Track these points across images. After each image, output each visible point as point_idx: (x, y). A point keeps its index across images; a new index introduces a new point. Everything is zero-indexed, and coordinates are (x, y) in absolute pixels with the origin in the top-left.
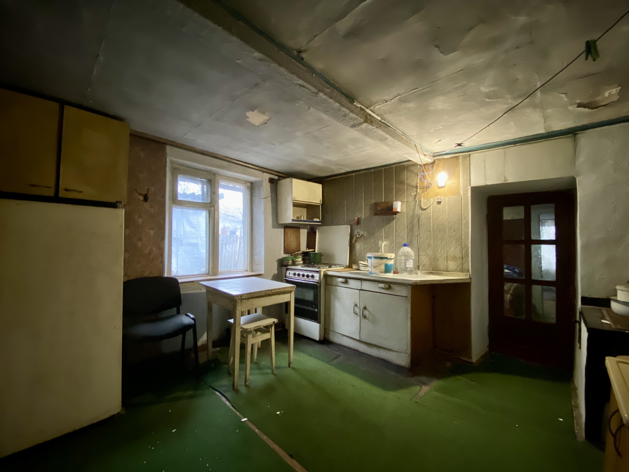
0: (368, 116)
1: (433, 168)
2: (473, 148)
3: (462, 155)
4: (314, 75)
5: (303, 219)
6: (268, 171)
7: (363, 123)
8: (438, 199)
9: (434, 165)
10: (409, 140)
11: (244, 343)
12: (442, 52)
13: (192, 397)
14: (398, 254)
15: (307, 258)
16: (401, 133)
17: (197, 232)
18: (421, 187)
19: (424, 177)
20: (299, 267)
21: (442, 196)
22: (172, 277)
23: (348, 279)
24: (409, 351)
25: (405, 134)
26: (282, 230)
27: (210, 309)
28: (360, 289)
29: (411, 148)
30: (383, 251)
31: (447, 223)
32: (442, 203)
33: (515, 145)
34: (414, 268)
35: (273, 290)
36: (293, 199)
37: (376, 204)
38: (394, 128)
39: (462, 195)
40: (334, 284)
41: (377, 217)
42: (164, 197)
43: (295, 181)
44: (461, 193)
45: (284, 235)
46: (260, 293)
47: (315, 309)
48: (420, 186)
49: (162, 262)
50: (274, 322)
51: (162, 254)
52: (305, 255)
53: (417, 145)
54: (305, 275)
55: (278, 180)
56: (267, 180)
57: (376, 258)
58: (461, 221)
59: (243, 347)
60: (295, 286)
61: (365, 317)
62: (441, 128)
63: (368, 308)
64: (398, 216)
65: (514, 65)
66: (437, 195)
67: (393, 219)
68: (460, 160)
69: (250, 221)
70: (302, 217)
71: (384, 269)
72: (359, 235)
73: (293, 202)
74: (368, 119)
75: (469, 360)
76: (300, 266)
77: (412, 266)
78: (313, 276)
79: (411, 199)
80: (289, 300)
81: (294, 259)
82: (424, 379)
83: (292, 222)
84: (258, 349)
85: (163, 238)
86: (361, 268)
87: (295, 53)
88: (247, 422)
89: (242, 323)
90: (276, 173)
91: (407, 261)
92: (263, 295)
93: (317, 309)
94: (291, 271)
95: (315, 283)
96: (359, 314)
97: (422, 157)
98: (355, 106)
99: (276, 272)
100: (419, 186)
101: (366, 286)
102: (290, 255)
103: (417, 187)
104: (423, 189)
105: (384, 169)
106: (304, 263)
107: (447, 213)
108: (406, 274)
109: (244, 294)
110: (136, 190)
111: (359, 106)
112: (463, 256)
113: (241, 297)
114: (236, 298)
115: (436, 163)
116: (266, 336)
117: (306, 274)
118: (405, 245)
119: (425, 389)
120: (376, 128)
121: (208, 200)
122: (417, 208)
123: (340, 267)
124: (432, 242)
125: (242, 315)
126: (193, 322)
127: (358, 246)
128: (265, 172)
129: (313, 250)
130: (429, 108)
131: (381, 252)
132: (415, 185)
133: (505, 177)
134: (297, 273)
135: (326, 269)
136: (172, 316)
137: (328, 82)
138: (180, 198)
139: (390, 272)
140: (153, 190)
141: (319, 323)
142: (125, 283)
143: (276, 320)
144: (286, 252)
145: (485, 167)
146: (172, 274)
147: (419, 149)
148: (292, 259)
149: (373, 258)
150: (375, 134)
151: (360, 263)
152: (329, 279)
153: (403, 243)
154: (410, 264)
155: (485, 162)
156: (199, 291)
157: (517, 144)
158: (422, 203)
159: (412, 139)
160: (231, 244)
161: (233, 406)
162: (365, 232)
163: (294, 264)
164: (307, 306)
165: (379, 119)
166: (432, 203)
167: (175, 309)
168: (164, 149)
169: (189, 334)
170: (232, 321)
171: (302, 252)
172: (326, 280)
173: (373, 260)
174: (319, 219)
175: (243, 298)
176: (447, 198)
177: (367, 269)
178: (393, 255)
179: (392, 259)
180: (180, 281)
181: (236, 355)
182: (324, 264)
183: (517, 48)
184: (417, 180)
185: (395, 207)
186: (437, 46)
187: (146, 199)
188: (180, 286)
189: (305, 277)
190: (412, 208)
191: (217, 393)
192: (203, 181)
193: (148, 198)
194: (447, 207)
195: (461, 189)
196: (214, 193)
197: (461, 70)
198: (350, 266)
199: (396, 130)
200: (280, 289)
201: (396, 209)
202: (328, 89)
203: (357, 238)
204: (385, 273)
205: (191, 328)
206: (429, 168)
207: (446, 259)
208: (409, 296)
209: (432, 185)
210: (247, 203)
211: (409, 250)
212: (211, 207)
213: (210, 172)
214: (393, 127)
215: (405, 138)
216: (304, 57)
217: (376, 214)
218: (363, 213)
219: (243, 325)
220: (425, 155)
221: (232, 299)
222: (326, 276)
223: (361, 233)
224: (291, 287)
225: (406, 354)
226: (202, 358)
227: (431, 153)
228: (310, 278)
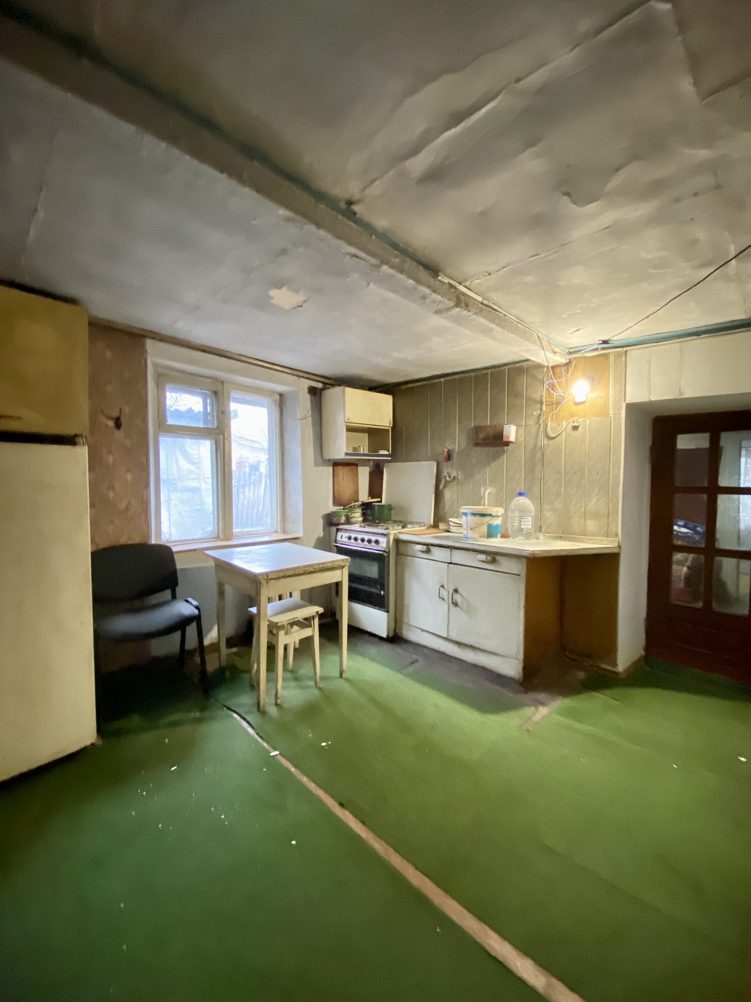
0: (462, 297)
1: (568, 373)
2: (631, 341)
3: (615, 352)
4: (373, 237)
5: (363, 452)
6: (306, 375)
7: (453, 307)
8: (574, 422)
9: (570, 367)
10: (528, 330)
11: (274, 643)
12: (574, 203)
13: (199, 721)
14: (510, 507)
15: (369, 512)
16: (516, 320)
17: (198, 471)
18: (548, 403)
19: (552, 386)
20: (356, 527)
21: (580, 418)
22: (162, 543)
23: (430, 547)
24: (521, 656)
25: (521, 321)
26: (331, 469)
27: (221, 593)
28: (450, 562)
29: (532, 343)
30: (486, 502)
31: (587, 461)
32: (580, 428)
33: (699, 337)
34: (533, 529)
35: (315, 566)
36: (347, 421)
37: (477, 429)
38: (504, 312)
39: (612, 416)
40: (411, 554)
41: (478, 449)
42: (145, 420)
43: (349, 391)
44: (610, 413)
45: (333, 475)
46: (296, 570)
47: (381, 591)
48: (547, 401)
49: (148, 523)
50: (317, 612)
51: (146, 510)
52: (366, 507)
53: (542, 337)
54: (366, 540)
55: (322, 390)
56: (306, 390)
57: (474, 514)
58: (608, 458)
59: (272, 648)
60: (349, 558)
61: (456, 604)
62: (579, 311)
63: (460, 591)
64: (510, 447)
65: (692, 219)
66: (572, 416)
67: (503, 452)
68: (611, 360)
69: (280, 454)
70: (362, 448)
71: (486, 532)
72: (450, 477)
73: (346, 425)
74: (461, 301)
75: (613, 669)
76: (359, 525)
77: (530, 527)
78: (377, 542)
79: (531, 422)
80: (340, 580)
81: (349, 514)
82: (542, 696)
83: (345, 457)
84: (295, 650)
85: (147, 485)
86: (453, 529)
87: (343, 205)
88: (279, 757)
89: (269, 612)
90: (318, 379)
91: (523, 518)
92: (301, 572)
93: (384, 591)
94: (344, 532)
95: (381, 552)
96: (446, 599)
97: (550, 355)
98: (440, 281)
99: (321, 534)
100: (544, 400)
101: (458, 556)
102: (342, 508)
103: (541, 403)
104: (552, 406)
105: (492, 373)
106: (364, 521)
107: (587, 444)
108: (520, 539)
109: (272, 572)
110: (103, 412)
111: (446, 281)
112: (610, 512)
113: (268, 576)
114: (260, 577)
115: (573, 364)
116: (307, 633)
117: (366, 537)
118: (520, 494)
119: (543, 711)
120: (475, 314)
121: (213, 423)
122: (541, 435)
123: (420, 526)
124: (563, 490)
125: (270, 600)
126: (196, 612)
127: (448, 494)
128: (302, 377)
129: (379, 499)
130: (559, 283)
131: (484, 505)
132: (539, 399)
133: (680, 389)
134: (353, 536)
135: (398, 531)
136: (164, 603)
137: (395, 246)
138: (171, 421)
139: (496, 537)
140: (127, 412)
141: (388, 612)
142: (94, 554)
143: (321, 610)
144: (336, 502)
145: (649, 371)
146: (163, 539)
147: (545, 343)
148: (346, 514)
149: (469, 515)
150: (473, 323)
151: (450, 521)
152: (401, 545)
153: (518, 491)
154: (528, 524)
155: (650, 363)
156: (204, 565)
157: (702, 336)
158: (549, 428)
159: (534, 328)
160: (252, 485)
161: (257, 734)
162: (459, 472)
163: (348, 521)
164: (370, 586)
165: (480, 299)
166: (565, 429)
167: (167, 594)
168: (143, 346)
169: (191, 630)
170: (254, 610)
171: (361, 503)
172: (397, 548)
173: (470, 518)
174: (388, 451)
175: (269, 577)
176: (588, 421)
177: (461, 530)
178: (500, 511)
179: (498, 516)
180: (174, 549)
181: (261, 660)
182: (395, 522)
183: (695, 194)
184: (542, 392)
185: (506, 434)
186: (568, 194)
187: (118, 424)
188: (176, 557)
189: (366, 543)
190: (534, 435)
191: (235, 715)
192: (205, 393)
193: (121, 424)
194: (587, 434)
195: (610, 407)
196: (223, 413)
197: (607, 228)
198: (435, 526)
199: (508, 315)
200: (325, 563)
201: (508, 437)
202: (396, 258)
203: (446, 482)
204: (487, 538)
205: (194, 621)
206: (562, 372)
207: (583, 516)
208: (523, 574)
209: (566, 400)
210: (274, 427)
211: (526, 501)
212: (218, 434)
213: (215, 379)
214: (503, 310)
215: (522, 326)
216: (356, 211)
217: (477, 444)
218: (457, 442)
219: (272, 616)
220: (554, 353)
221: (255, 581)
222: (397, 541)
223: (454, 474)
224: (343, 560)
225: (516, 660)
226: (212, 665)
227: (565, 347)
228: (373, 544)
